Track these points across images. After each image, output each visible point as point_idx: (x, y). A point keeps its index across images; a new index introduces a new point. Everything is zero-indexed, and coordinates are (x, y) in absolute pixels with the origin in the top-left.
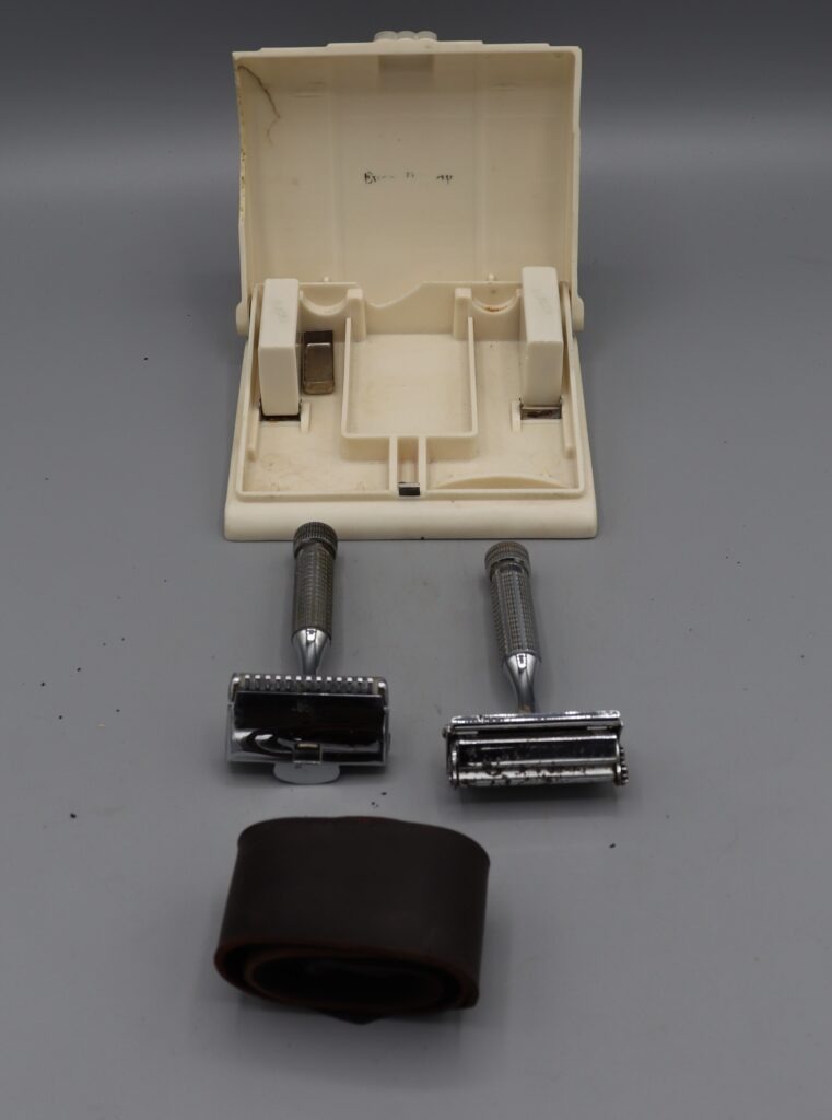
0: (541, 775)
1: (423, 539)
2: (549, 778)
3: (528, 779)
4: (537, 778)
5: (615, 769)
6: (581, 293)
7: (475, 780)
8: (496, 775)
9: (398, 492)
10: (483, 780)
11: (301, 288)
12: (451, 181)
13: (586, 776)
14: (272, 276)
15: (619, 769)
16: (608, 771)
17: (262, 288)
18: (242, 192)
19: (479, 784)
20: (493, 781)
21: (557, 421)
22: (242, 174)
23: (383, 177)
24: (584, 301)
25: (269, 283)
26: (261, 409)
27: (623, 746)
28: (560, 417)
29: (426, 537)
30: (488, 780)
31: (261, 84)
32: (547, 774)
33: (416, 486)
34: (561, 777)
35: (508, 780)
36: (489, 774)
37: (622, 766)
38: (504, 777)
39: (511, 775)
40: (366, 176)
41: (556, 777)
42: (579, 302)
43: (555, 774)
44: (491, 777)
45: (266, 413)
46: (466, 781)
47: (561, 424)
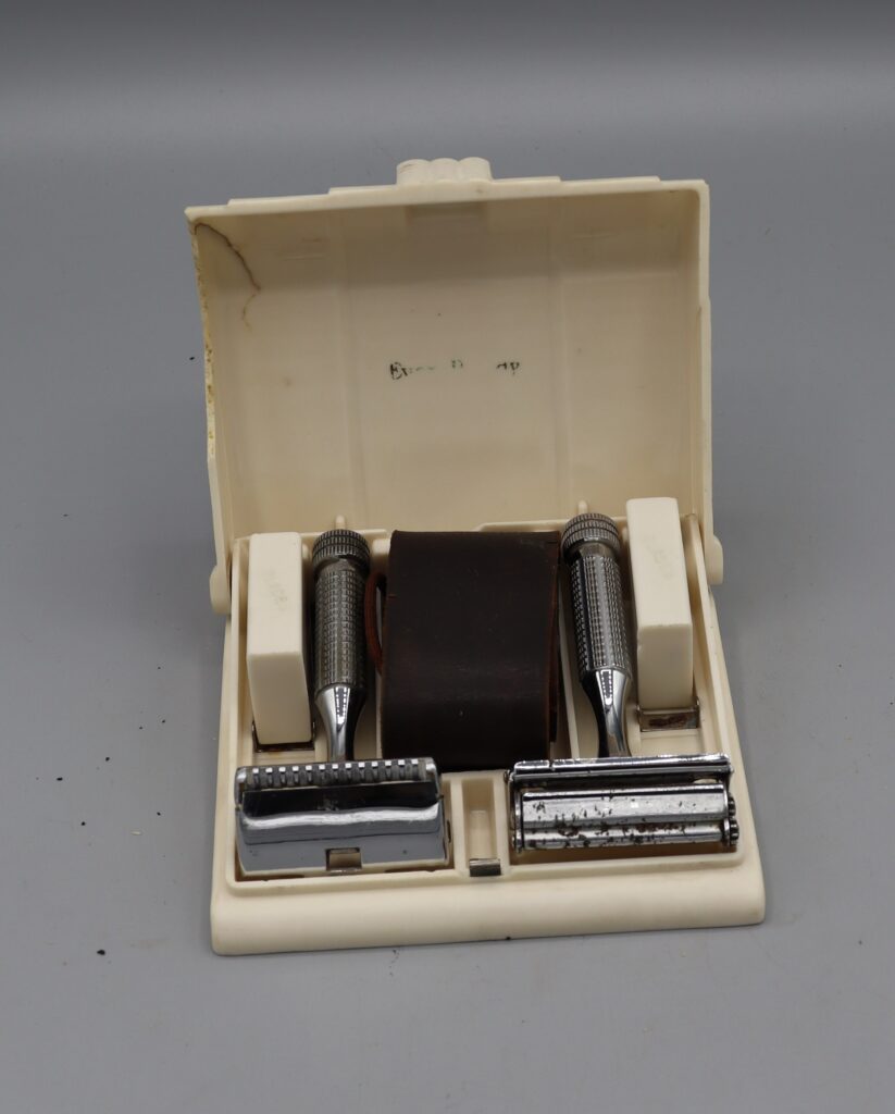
0: (628, 834)
1: (508, 939)
2: (639, 839)
3: (611, 839)
4: (622, 838)
5: (722, 826)
6: (717, 532)
7: (544, 841)
8: (571, 834)
9: (467, 871)
10: (554, 840)
11: (304, 541)
12: (518, 371)
13: (686, 835)
14: (260, 531)
15: (727, 826)
16: (714, 829)
17: (247, 544)
18: (210, 408)
19: (549, 847)
20: (567, 843)
21: (692, 732)
22: (208, 381)
23: (417, 369)
24: (722, 543)
25: (256, 540)
26: (255, 735)
27: (734, 795)
28: (697, 725)
29: (512, 936)
30: (561, 841)
31: (230, 245)
32: (636, 833)
33: (495, 862)
34: (653, 837)
35: (587, 841)
36: (563, 834)
37: (732, 822)
38: (582, 838)
39: (590, 834)
40: (393, 369)
41: (649, 838)
42: (715, 543)
43: (646, 833)
44: (565, 837)
45: (263, 740)
46: (533, 843)
47: (700, 738)
